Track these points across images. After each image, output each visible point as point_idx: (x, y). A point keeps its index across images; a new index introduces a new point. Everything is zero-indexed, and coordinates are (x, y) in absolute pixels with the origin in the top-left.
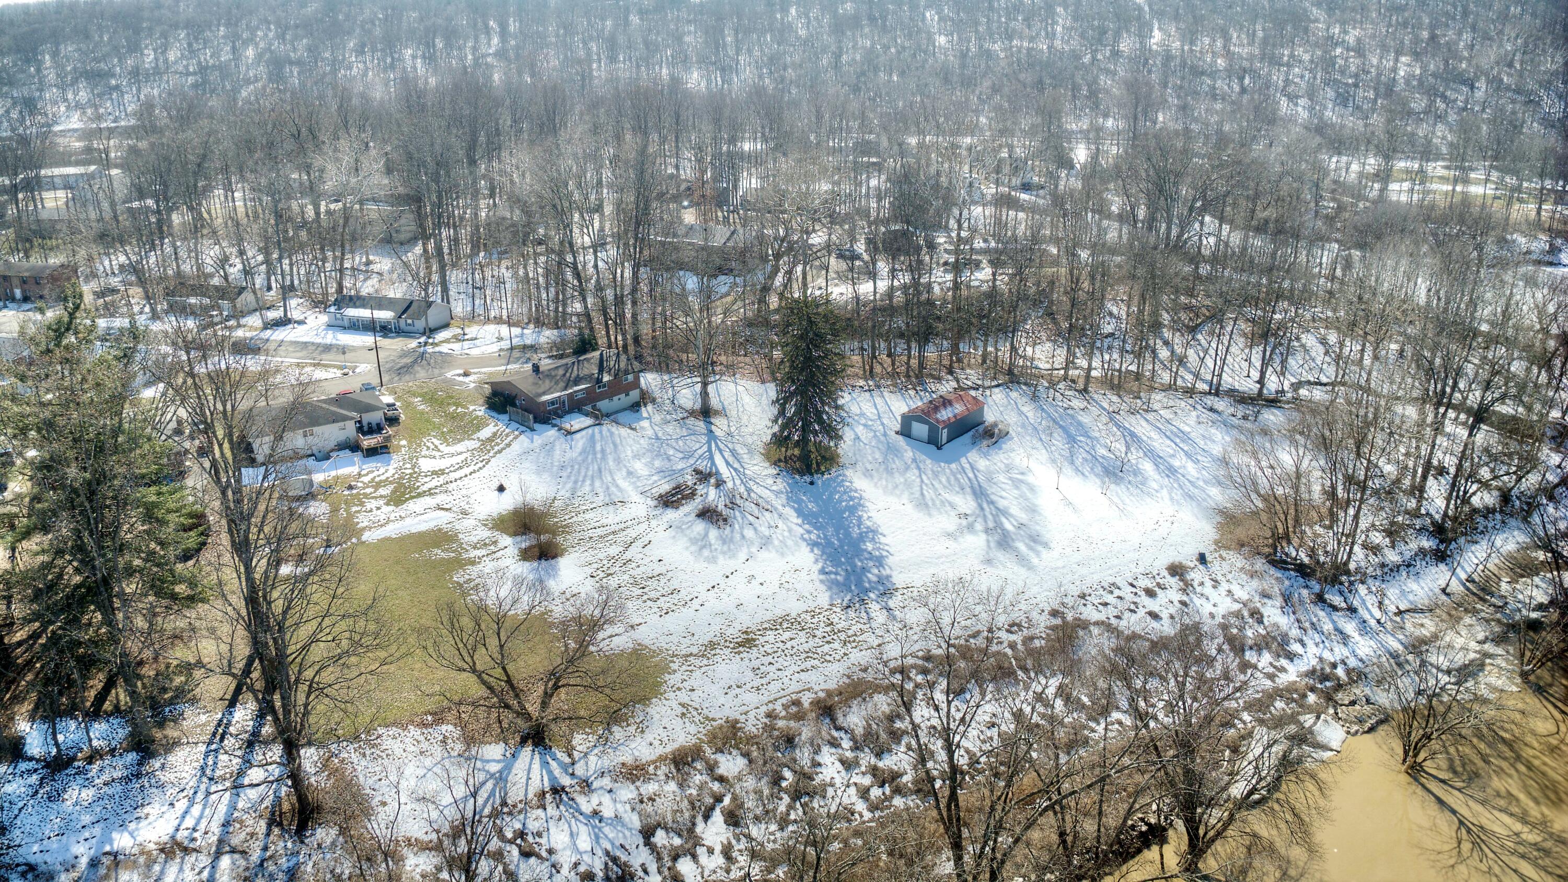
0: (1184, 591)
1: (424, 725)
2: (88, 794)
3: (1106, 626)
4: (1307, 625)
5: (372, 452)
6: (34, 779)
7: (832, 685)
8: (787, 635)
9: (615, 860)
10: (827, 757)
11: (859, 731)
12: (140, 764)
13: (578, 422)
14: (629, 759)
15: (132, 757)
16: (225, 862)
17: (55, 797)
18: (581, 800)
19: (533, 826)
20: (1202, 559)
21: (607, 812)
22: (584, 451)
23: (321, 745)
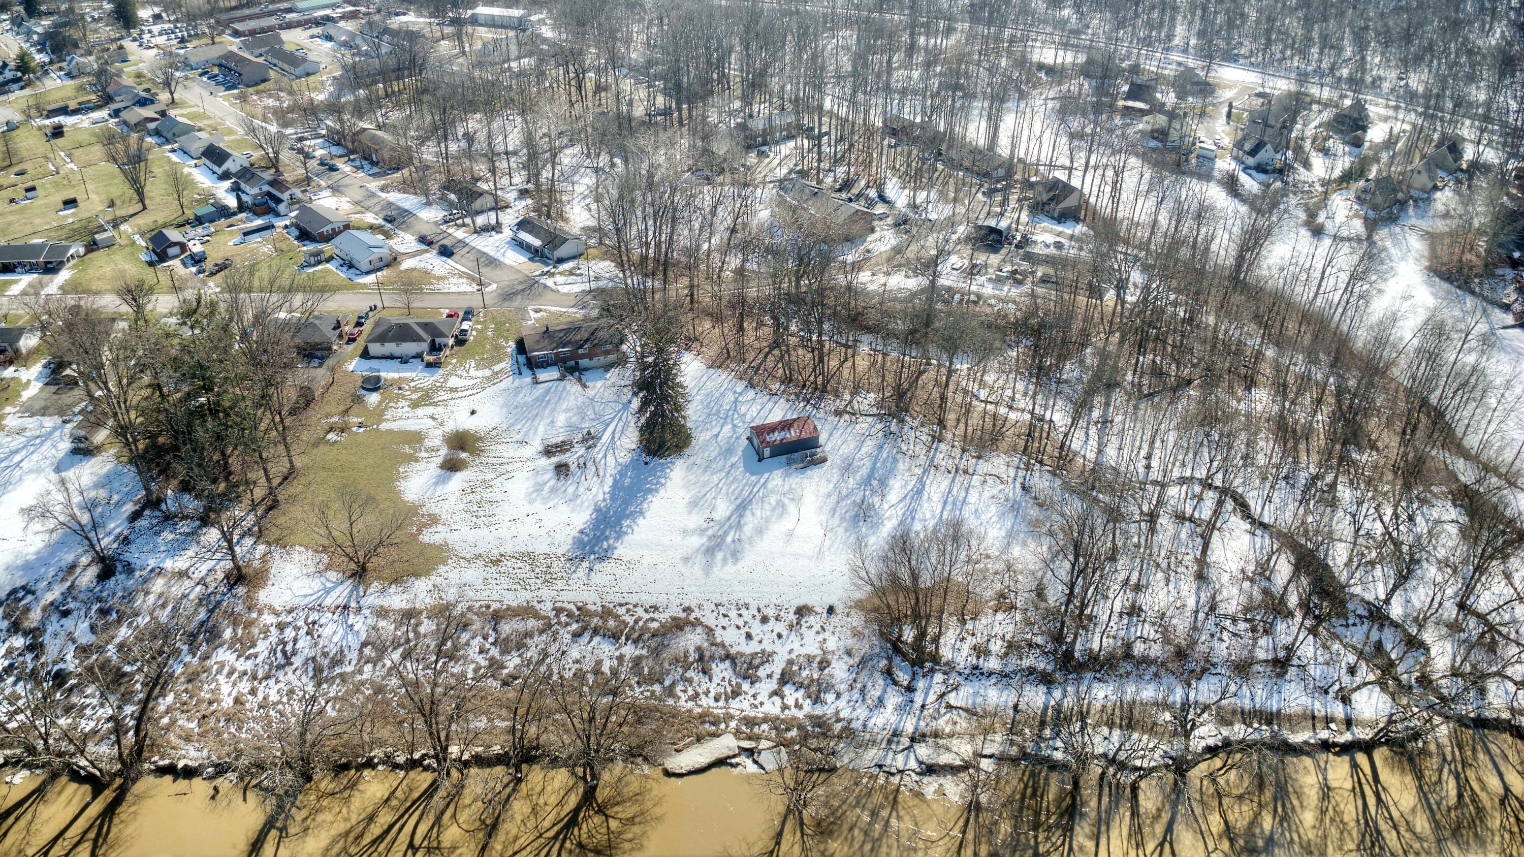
0: (791, 627)
1: (316, 551)
2: (171, 537)
3: (710, 631)
4: (859, 686)
5: (429, 365)
6: (155, 521)
7: (514, 604)
8: (520, 565)
9: (342, 651)
10: (477, 642)
11: (503, 636)
12: (200, 527)
13: (553, 373)
14: (386, 605)
15: (198, 523)
16: (199, 588)
17: (157, 534)
18: (352, 616)
19: (323, 621)
20: (831, 610)
21: (356, 628)
22: (537, 399)
23: (269, 544)
